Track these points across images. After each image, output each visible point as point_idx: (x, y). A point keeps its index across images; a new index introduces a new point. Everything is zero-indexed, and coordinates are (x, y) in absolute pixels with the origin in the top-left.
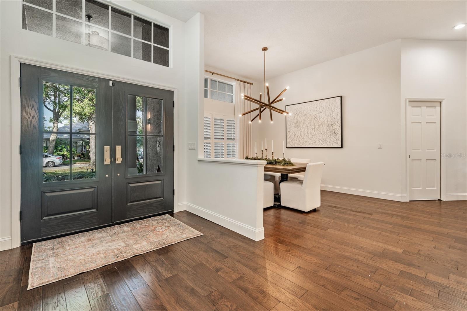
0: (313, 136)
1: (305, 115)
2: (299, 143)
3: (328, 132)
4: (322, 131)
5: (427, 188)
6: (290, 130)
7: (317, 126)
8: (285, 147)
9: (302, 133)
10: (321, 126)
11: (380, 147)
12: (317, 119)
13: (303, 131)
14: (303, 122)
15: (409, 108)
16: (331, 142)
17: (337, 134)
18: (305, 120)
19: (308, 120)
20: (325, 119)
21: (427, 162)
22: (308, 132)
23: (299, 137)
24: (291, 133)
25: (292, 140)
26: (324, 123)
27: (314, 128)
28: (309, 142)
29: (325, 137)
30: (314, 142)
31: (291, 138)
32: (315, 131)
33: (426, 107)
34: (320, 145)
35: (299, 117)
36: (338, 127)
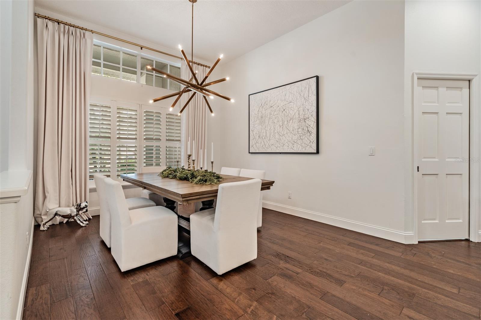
0: (281, 137)
1: (271, 107)
2: (264, 146)
3: (300, 130)
4: (291, 130)
5: (447, 221)
6: (254, 128)
7: (286, 123)
8: (248, 152)
9: (267, 132)
10: (291, 121)
11: (372, 153)
12: (286, 112)
13: (268, 129)
14: (269, 117)
15: (418, 90)
16: (303, 145)
17: (310, 132)
18: (271, 114)
19: (275, 113)
20: (295, 111)
21: (447, 177)
22: (274, 131)
23: (263, 137)
24: (254, 133)
25: (255, 142)
26: (294, 117)
27: (282, 125)
28: (276, 146)
29: (295, 138)
30: (283, 145)
31: (254, 139)
32: (283, 130)
33: (445, 89)
34: (289, 150)
35: (264, 109)
36: (313, 123)
